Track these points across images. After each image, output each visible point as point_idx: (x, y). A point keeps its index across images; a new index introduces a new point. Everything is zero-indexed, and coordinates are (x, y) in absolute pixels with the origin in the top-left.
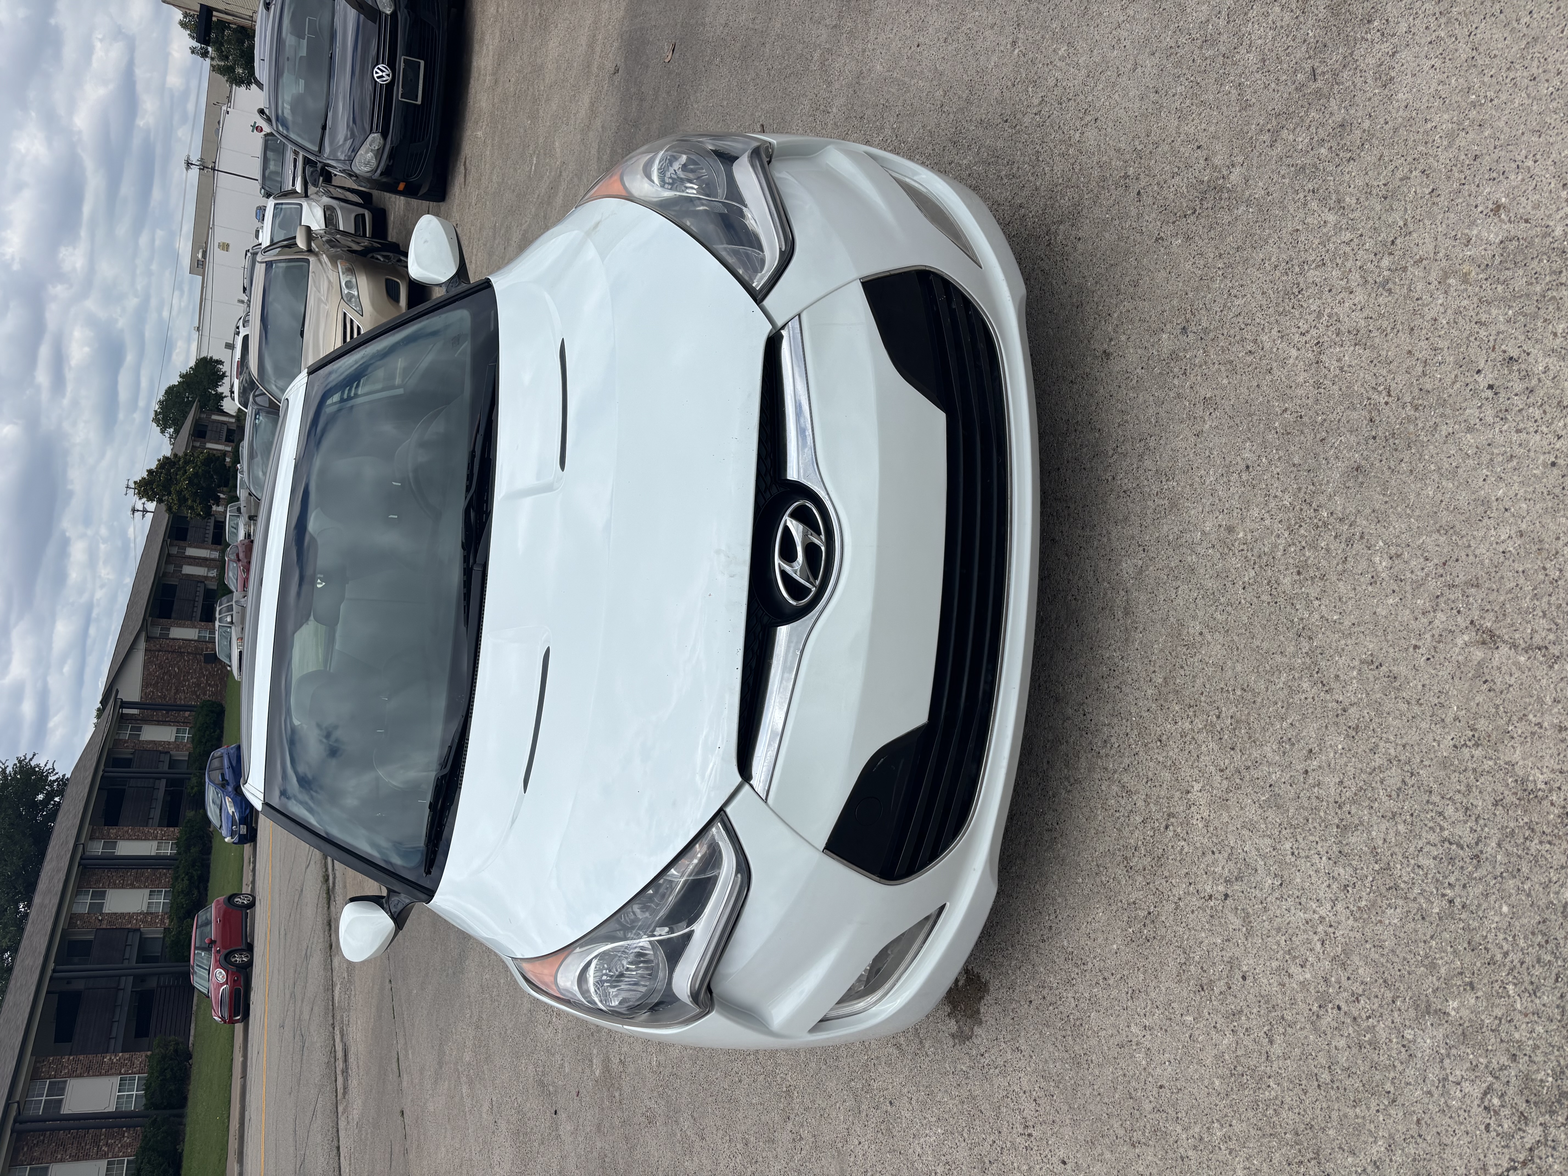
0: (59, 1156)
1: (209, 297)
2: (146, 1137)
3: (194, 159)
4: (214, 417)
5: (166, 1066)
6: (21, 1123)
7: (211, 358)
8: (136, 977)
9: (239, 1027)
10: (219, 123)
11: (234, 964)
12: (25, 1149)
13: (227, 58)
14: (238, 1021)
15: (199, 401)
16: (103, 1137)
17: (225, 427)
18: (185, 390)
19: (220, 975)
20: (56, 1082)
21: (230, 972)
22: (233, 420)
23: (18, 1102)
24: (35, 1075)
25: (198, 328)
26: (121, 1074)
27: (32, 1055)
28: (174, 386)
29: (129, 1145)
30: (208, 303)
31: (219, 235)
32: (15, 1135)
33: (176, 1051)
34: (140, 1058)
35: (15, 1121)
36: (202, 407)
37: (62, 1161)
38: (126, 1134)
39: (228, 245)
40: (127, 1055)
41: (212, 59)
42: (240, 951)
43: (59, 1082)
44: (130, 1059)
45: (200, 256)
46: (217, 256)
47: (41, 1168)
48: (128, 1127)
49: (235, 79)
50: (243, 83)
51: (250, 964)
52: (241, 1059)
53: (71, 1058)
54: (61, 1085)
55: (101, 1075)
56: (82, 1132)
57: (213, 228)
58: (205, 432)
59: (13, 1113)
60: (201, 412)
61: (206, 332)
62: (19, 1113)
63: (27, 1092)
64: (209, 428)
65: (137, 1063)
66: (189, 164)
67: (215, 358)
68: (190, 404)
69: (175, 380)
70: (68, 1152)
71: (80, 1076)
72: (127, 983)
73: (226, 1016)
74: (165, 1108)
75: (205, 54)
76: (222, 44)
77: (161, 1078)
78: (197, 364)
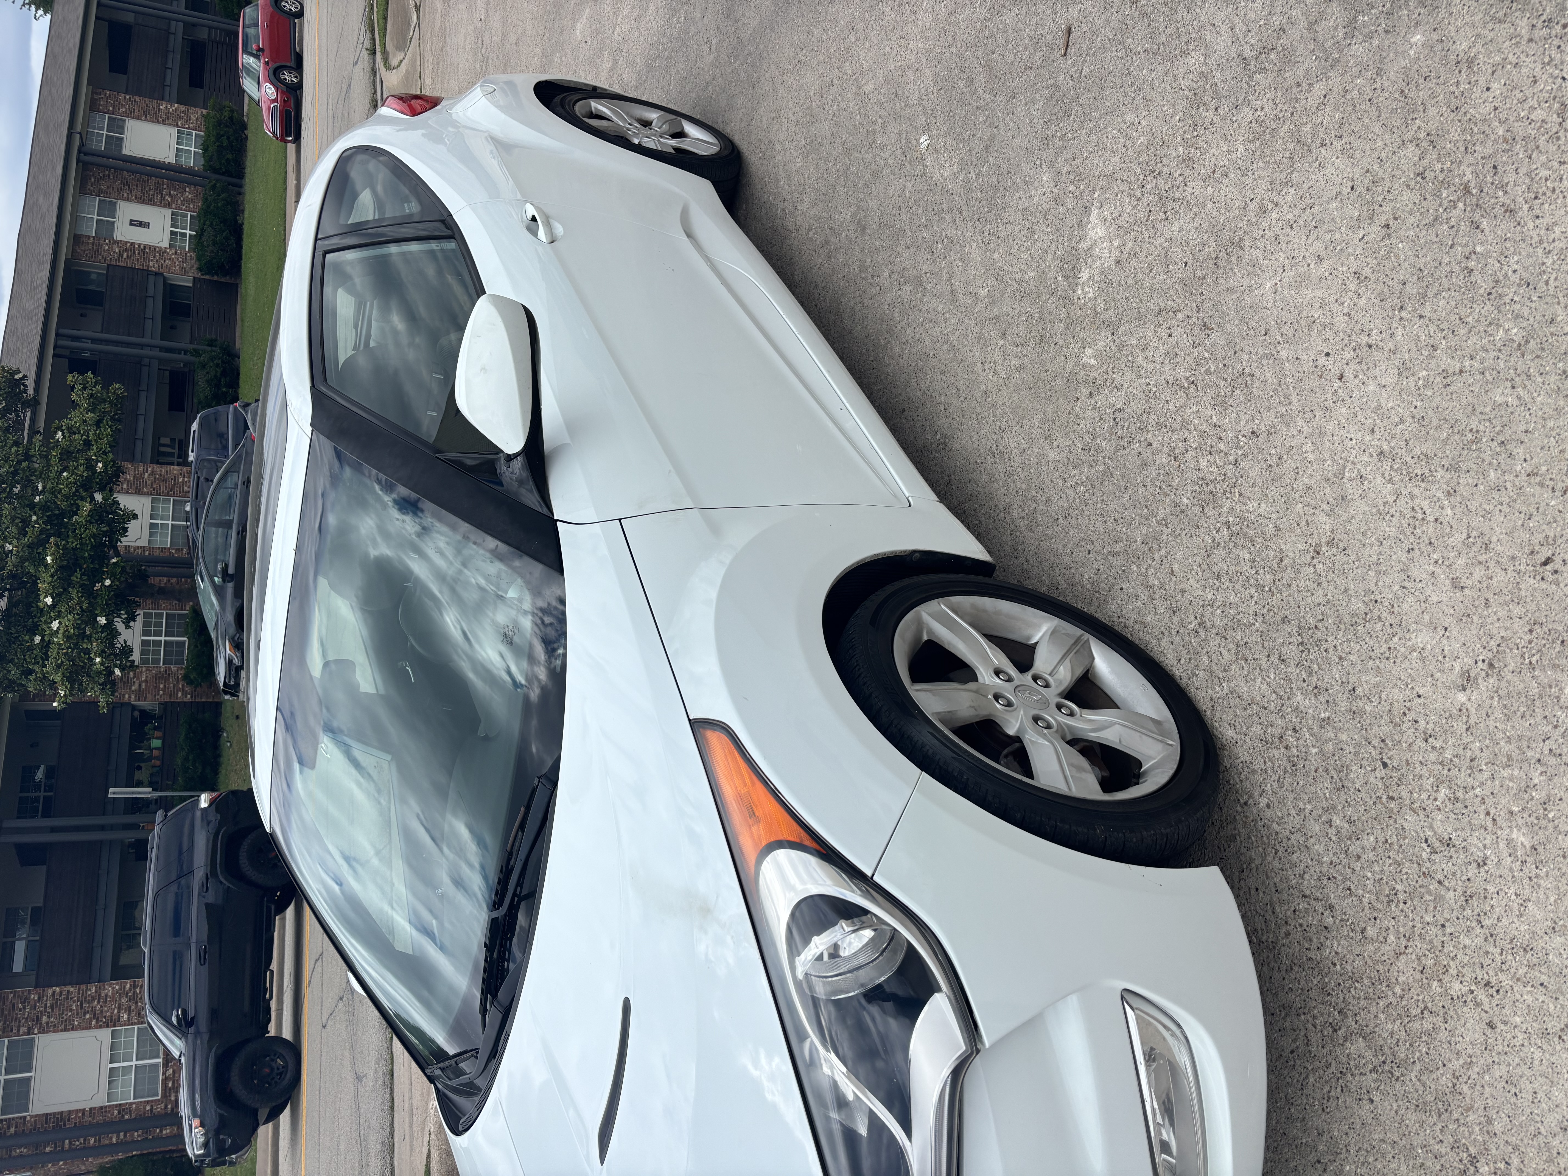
0: (125, 195)
2: (207, 199)
5: (222, 133)
6: (85, 154)
8: (186, 24)
9: (291, 147)
11: (283, 82)
12: (93, 180)
14: (290, 141)
16: (165, 186)
19: (270, 90)
20: (114, 119)
21: (279, 90)
23: (80, 133)
24: (93, 107)
26: (177, 126)
27: (88, 84)
29: (191, 201)
32: (81, 164)
33: (231, 118)
34: (196, 114)
35: (79, 151)
37: (128, 199)
38: (187, 189)
40: (182, 108)
42: (289, 69)
43: (118, 119)
44: (186, 113)
47: (110, 202)
48: (190, 184)
51: (299, 86)
52: (295, 182)
53: (128, 97)
54: (120, 123)
55: (158, 122)
56: (145, 178)
59: (77, 143)
62: (82, 144)
63: (87, 123)
65: (193, 118)
70: (134, 193)
71: (138, 118)
72: (178, 28)
73: (278, 133)
74: (223, 174)
77: (217, 144)
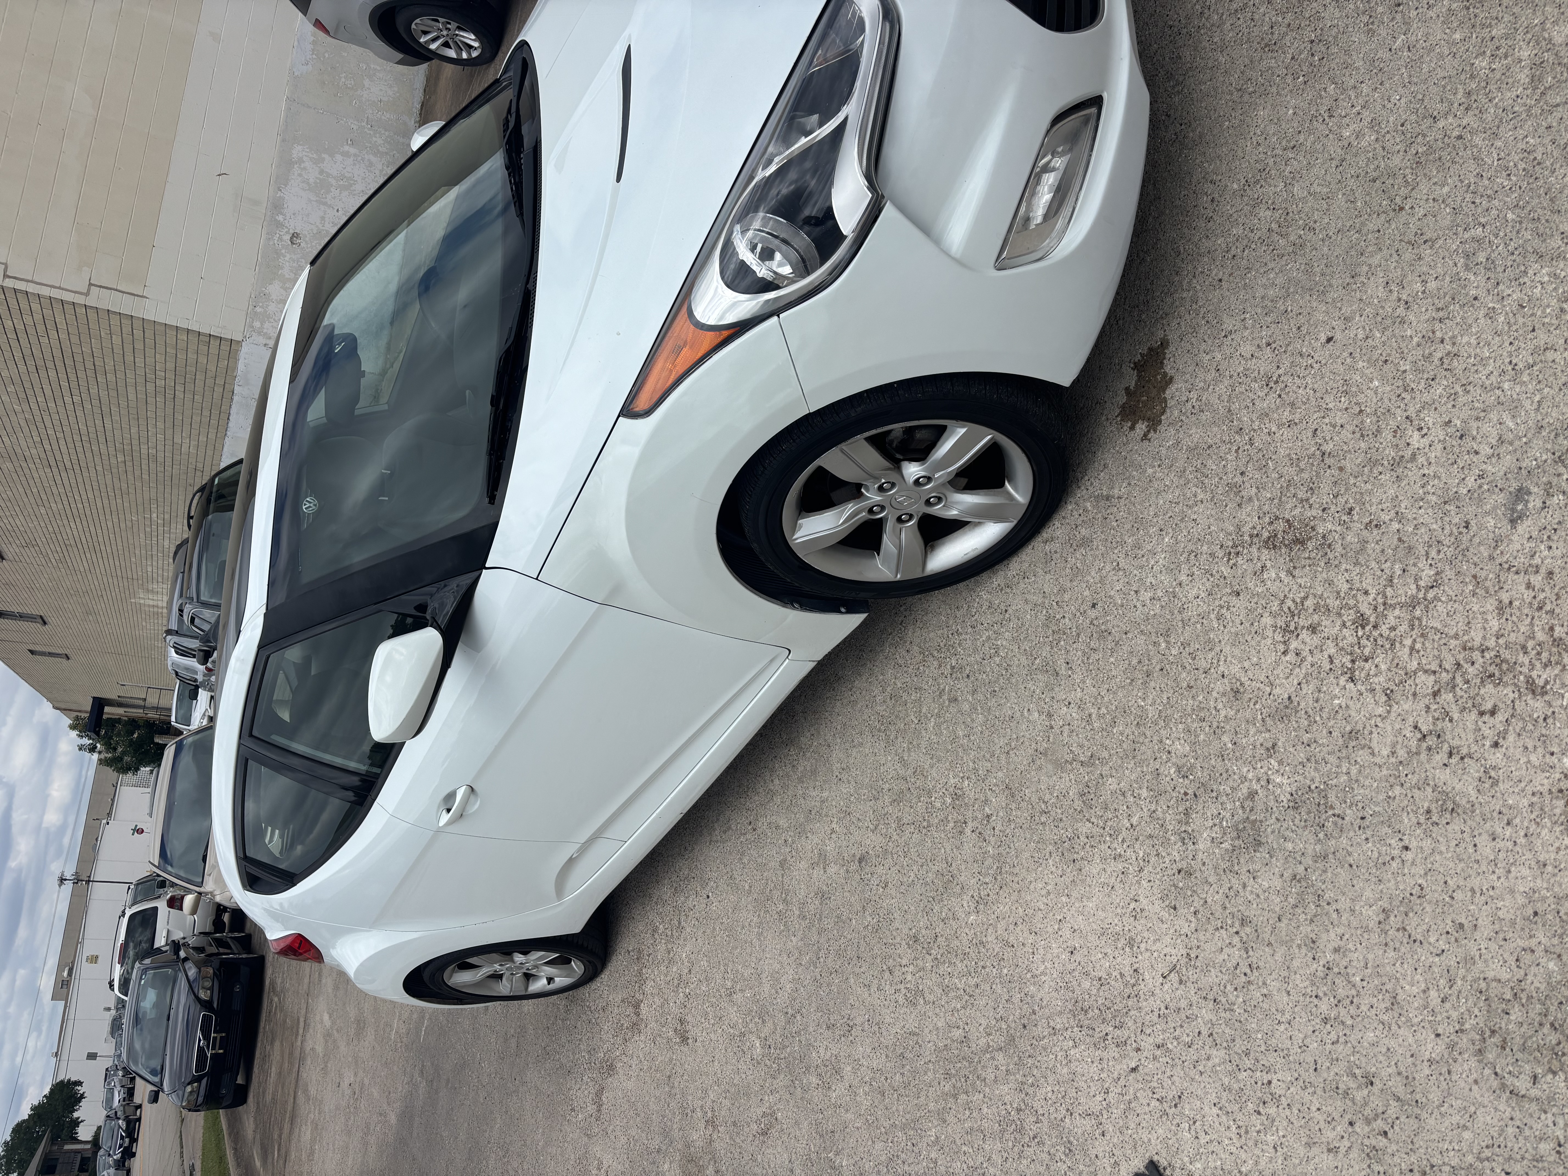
1: (72, 1016)
3: (68, 875)
4: (67, 1147)
7: (69, 1080)
10: (97, 840)
13: (115, 749)
15: (51, 1131)
17: (79, 1155)
18: (35, 1122)
22: (89, 1146)
25: (57, 1053)
28: (24, 1121)
30: (71, 1023)
31: (88, 949)
36: (53, 1140)
39: (97, 957)
41: (100, 753)
45: (65, 974)
46: (84, 970)
49: (122, 768)
50: (130, 769)
57: (82, 943)
58: (55, 1167)
60: (53, 1144)
61: (65, 1057)
64: (60, 1161)
66: (62, 880)
67: (73, 1079)
68: (39, 1139)
69: (25, 1113)
75: (92, 749)
76: (111, 738)
78: (52, 1091)
